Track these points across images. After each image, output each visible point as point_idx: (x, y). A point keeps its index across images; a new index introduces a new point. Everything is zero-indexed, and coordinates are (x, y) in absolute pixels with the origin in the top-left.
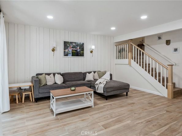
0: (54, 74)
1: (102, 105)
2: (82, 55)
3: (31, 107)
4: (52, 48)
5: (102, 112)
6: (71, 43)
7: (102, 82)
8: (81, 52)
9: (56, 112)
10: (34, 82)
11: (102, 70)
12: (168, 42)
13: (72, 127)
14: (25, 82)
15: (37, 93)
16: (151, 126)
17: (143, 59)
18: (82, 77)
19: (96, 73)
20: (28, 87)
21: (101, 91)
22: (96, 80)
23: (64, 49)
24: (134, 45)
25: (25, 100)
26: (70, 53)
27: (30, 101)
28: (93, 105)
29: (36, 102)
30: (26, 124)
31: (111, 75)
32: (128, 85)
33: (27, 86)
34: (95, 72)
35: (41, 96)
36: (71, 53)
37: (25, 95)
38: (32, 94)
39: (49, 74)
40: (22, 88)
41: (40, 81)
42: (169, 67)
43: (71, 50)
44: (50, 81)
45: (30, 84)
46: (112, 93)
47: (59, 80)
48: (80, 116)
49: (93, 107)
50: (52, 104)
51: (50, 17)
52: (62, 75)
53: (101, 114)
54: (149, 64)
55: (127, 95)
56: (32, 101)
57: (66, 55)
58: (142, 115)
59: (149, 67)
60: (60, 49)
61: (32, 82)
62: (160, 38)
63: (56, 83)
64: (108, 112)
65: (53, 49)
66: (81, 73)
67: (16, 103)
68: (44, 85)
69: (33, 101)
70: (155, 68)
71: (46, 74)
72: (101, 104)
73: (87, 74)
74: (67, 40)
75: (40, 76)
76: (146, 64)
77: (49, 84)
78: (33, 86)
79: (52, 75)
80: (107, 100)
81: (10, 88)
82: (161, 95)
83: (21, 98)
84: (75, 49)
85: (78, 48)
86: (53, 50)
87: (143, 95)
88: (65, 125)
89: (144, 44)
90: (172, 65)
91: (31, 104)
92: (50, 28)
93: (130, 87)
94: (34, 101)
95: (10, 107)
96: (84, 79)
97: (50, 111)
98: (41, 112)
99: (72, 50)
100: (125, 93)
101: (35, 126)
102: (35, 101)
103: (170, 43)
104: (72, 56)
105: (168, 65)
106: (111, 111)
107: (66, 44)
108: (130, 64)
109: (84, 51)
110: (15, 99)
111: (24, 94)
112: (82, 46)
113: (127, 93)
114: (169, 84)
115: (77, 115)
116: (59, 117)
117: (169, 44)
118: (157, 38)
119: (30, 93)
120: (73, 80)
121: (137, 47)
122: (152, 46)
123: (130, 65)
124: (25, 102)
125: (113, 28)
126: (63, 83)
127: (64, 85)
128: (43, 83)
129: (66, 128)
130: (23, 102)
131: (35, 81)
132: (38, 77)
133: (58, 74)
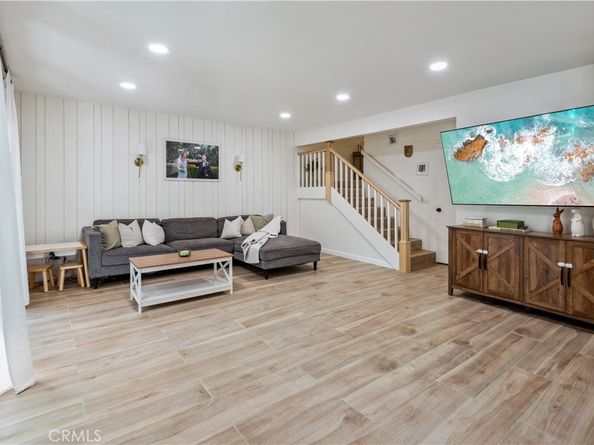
0: (141, 223)
1: (253, 289)
2: (214, 175)
3: (81, 297)
4: (135, 158)
5: (247, 301)
6: (185, 145)
7: (257, 239)
8: (212, 168)
9: (142, 303)
10: (88, 240)
11: (265, 214)
12: (408, 151)
13: (177, 328)
14: (64, 241)
15: (97, 265)
16: (338, 319)
17: (360, 187)
18: (213, 229)
19: (249, 219)
20: (74, 253)
21: (253, 258)
22: (245, 236)
23: (168, 161)
24: (337, 156)
25: (65, 284)
26: (182, 171)
27: (80, 286)
28: (231, 288)
29: (96, 288)
30: (72, 328)
31: (283, 225)
32: (318, 246)
33: (72, 249)
34: (245, 218)
35: (106, 273)
36: (185, 169)
37: (66, 271)
38: (83, 269)
39: (127, 222)
40: (56, 255)
41: (103, 237)
42: (401, 204)
43: (185, 162)
44: (130, 237)
45: (79, 245)
46: (279, 264)
47: (154, 235)
48: (200, 309)
49: (231, 293)
50: (134, 288)
51: (128, 86)
52: (163, 224)
53: (245, 305)
54: (372, 199)
55: (315, 269)
56: (83, 285)
57: (171, 173)
58: (329, 303)
59: (372, 205)
60: (158, 160)
61: (83, 241)
62: (393, 140)
63: (145, 244)
64: (261, 301)
65: (139, 159)
66: (210, 220)
67: (43, 291)
68: (114, 248)
69: (86, 285)
70: (385, 209)
71: (119, 221)
72: (253, 286)
73: (227, 221)
74: (174, 138)
75: (103, 227)
76: (366, 200)
77: (126, 244)
78: (86, 250)
79: (135, 224)
80: (267, 278)
81: (27, 253)
82: (388, 266)
83: (56, 281)
84: (195, 161)
85: (204, 157)
86: (139, 162)
87: (352, 268)
88: (161, 326)
89: (362, 153)
90: (407, 201)
91: (82, 292)
92: (129, 108)
93: (322, 251)
94: (88, 285)
95: (30, 299)
96: (218, 234)
97: (127, 304)
98: (108, 306)
99: (189, 163)
100: (311, 264)
101: (94, 330)
102: (92, 285)
103: (412, 152)
104: (188, 177)
105: (401, 201)
106: (270, 298)
107: (172, 149)
108: (328, 198)
109: (218, 166)
110: (42, 284)
111: (63, 269)
112: (213, 154)
113: (315, 264)
114: (402, 241)
115: (192, 308)
116: (149, 313)
117: (410, 156)
118: (388, 140)
119: (79, 267)
120: (191, 236)
121: (348, 164)
122: (379, 159)
123: (330, 202)
124: (64, 288)
125: (285, 116)
126: (165, 243)
127: (165, 246)
128: (113, 243)
129: (164, 331)
130: (61, 289)
131: (91, 236)
132: (98, 228)
133: (151, 221)
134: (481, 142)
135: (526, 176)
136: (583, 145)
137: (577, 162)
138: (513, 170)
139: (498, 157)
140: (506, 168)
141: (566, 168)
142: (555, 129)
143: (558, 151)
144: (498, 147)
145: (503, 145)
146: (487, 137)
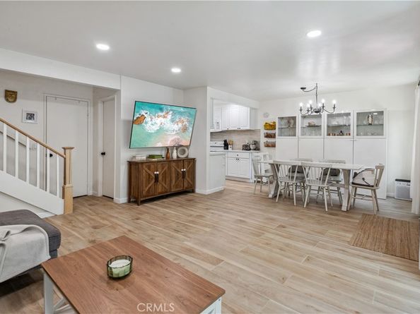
103: (16, 98)
117: (14, 101)
134: (143, 117)
135: (161, 130)
136: (182, 118)
137: (180, 125)
138: (156, 128)
139: (150, 123)
140: (153, 127)
141: (176, 127)
142: (171, 112)
143: (172, 121)
144: (150, 119)
145: (152, 119)
146: (146, 116)
